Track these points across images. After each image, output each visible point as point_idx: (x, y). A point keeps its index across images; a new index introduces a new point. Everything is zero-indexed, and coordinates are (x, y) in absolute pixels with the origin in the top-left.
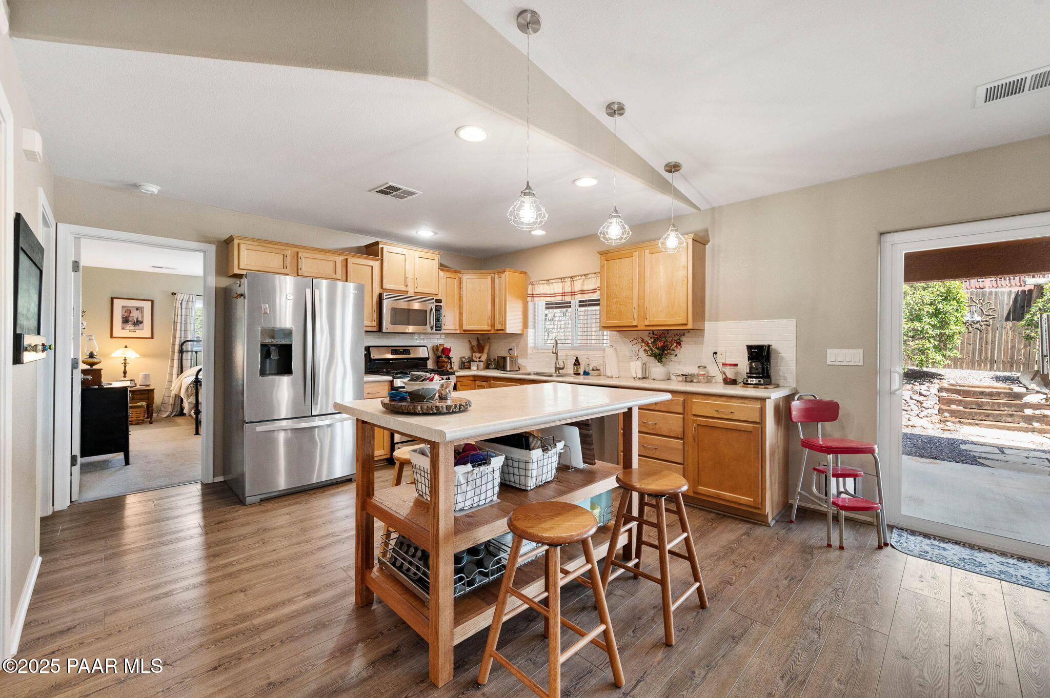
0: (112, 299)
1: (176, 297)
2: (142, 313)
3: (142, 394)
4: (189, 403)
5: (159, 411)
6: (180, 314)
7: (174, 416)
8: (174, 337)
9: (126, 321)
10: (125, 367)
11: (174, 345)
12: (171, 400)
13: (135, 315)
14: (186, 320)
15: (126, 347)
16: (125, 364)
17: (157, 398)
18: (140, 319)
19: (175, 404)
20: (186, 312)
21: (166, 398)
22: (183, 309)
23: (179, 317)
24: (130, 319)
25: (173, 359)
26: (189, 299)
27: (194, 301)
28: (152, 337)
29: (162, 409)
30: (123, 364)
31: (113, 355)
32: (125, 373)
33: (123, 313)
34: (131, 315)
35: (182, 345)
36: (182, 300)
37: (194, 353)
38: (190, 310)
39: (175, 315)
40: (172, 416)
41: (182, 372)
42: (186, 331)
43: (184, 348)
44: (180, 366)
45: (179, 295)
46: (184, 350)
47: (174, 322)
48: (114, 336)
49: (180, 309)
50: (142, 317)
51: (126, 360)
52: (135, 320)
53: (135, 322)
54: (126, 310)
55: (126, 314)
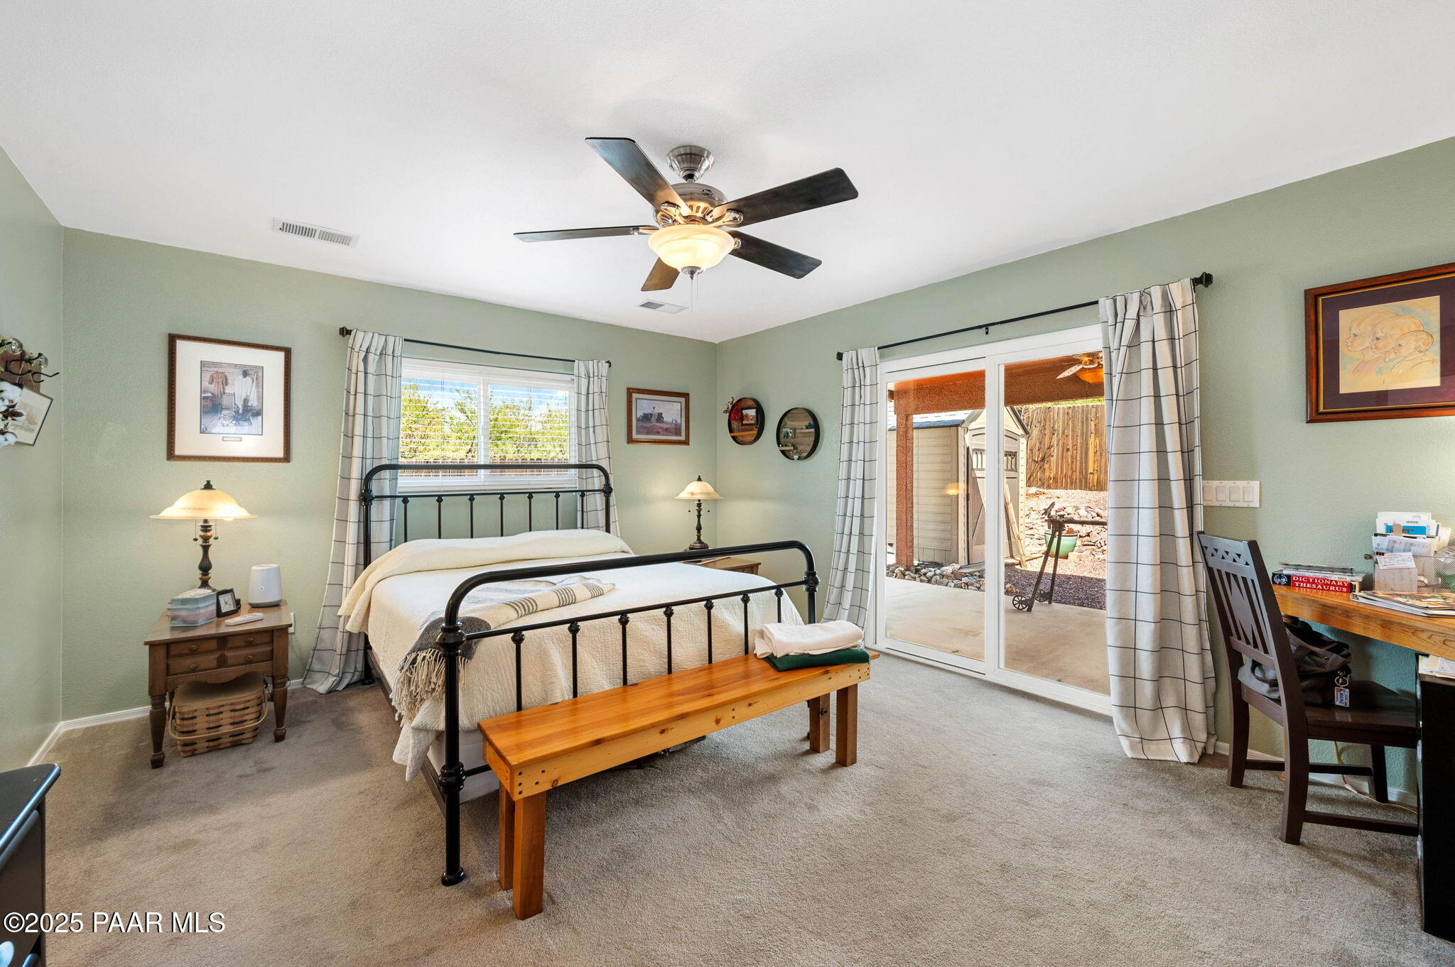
0: (172, 339)
1: (351, 341)
2: (259, 383)
3: (250, 644)
4: (417, 730)
5: (306, 672)
6: (361, 389)
7: (348, 686)
8: (348, 457)
9: (212, 406)
10: (206, 549)
11: (346, 478)
12: (339, 643)
13: (239, 389)
14: (377, 408)
15: (208, 486)
16: (206, 539)
17: (301, 639)
18: (253, 402)
19: (349, 650)
20: (378, 387)
21: (326, 635)
22: (370, 376)
23: (360, 397)
24: (225, 401)
25: (343, 520)
26: (385, 347)
27: (397, 353)
28: (287, 458)
29: (316, 666)
30: (200, 541)
31: (168, 513)
32: (205, 567)
33: (206, 384)
34: (228, 389)
35: (367, 479)
36: (367, 351)
37: (399, 501)
38: (389, 378)
39: (349, 392)
40: (340, 688)
41: (367, 561)
42: (377, 438)
43: (375, 489)
44: (362, 541)
45: (361, 335)
46: (375, 493)
47: (347, 414)
48: (178, 452)
49: (361, 375)
50: (261, 398)
51: (210, 526)
52: (240, 407)
53: (241, 412)
54: (212, 376)
55: (212, 386)
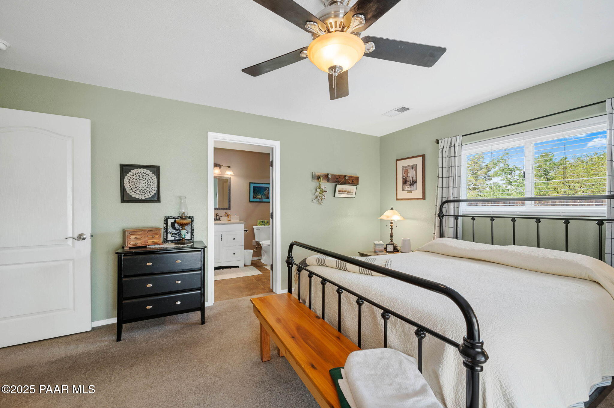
2: (416, 170)
9: (405, 181)
13: (411, 174)
15: (392, 209)
18: (414, 178)
24: (408, 179)
28: (424, 198)
30: (390, 227)
31: (382, 217)
32: (392, 235)
33: (403, 174)
34: (408, 175)
35: (441, 207)
43: (445, 211)
45: (441, 141)
48: (398, 198)
49: (441, 160)
51: (393, 222)
52: (411, 180)
53: (411, 182)
54: (405, 171)
55: (405, 174)
